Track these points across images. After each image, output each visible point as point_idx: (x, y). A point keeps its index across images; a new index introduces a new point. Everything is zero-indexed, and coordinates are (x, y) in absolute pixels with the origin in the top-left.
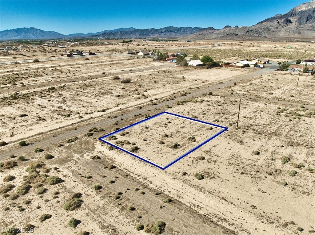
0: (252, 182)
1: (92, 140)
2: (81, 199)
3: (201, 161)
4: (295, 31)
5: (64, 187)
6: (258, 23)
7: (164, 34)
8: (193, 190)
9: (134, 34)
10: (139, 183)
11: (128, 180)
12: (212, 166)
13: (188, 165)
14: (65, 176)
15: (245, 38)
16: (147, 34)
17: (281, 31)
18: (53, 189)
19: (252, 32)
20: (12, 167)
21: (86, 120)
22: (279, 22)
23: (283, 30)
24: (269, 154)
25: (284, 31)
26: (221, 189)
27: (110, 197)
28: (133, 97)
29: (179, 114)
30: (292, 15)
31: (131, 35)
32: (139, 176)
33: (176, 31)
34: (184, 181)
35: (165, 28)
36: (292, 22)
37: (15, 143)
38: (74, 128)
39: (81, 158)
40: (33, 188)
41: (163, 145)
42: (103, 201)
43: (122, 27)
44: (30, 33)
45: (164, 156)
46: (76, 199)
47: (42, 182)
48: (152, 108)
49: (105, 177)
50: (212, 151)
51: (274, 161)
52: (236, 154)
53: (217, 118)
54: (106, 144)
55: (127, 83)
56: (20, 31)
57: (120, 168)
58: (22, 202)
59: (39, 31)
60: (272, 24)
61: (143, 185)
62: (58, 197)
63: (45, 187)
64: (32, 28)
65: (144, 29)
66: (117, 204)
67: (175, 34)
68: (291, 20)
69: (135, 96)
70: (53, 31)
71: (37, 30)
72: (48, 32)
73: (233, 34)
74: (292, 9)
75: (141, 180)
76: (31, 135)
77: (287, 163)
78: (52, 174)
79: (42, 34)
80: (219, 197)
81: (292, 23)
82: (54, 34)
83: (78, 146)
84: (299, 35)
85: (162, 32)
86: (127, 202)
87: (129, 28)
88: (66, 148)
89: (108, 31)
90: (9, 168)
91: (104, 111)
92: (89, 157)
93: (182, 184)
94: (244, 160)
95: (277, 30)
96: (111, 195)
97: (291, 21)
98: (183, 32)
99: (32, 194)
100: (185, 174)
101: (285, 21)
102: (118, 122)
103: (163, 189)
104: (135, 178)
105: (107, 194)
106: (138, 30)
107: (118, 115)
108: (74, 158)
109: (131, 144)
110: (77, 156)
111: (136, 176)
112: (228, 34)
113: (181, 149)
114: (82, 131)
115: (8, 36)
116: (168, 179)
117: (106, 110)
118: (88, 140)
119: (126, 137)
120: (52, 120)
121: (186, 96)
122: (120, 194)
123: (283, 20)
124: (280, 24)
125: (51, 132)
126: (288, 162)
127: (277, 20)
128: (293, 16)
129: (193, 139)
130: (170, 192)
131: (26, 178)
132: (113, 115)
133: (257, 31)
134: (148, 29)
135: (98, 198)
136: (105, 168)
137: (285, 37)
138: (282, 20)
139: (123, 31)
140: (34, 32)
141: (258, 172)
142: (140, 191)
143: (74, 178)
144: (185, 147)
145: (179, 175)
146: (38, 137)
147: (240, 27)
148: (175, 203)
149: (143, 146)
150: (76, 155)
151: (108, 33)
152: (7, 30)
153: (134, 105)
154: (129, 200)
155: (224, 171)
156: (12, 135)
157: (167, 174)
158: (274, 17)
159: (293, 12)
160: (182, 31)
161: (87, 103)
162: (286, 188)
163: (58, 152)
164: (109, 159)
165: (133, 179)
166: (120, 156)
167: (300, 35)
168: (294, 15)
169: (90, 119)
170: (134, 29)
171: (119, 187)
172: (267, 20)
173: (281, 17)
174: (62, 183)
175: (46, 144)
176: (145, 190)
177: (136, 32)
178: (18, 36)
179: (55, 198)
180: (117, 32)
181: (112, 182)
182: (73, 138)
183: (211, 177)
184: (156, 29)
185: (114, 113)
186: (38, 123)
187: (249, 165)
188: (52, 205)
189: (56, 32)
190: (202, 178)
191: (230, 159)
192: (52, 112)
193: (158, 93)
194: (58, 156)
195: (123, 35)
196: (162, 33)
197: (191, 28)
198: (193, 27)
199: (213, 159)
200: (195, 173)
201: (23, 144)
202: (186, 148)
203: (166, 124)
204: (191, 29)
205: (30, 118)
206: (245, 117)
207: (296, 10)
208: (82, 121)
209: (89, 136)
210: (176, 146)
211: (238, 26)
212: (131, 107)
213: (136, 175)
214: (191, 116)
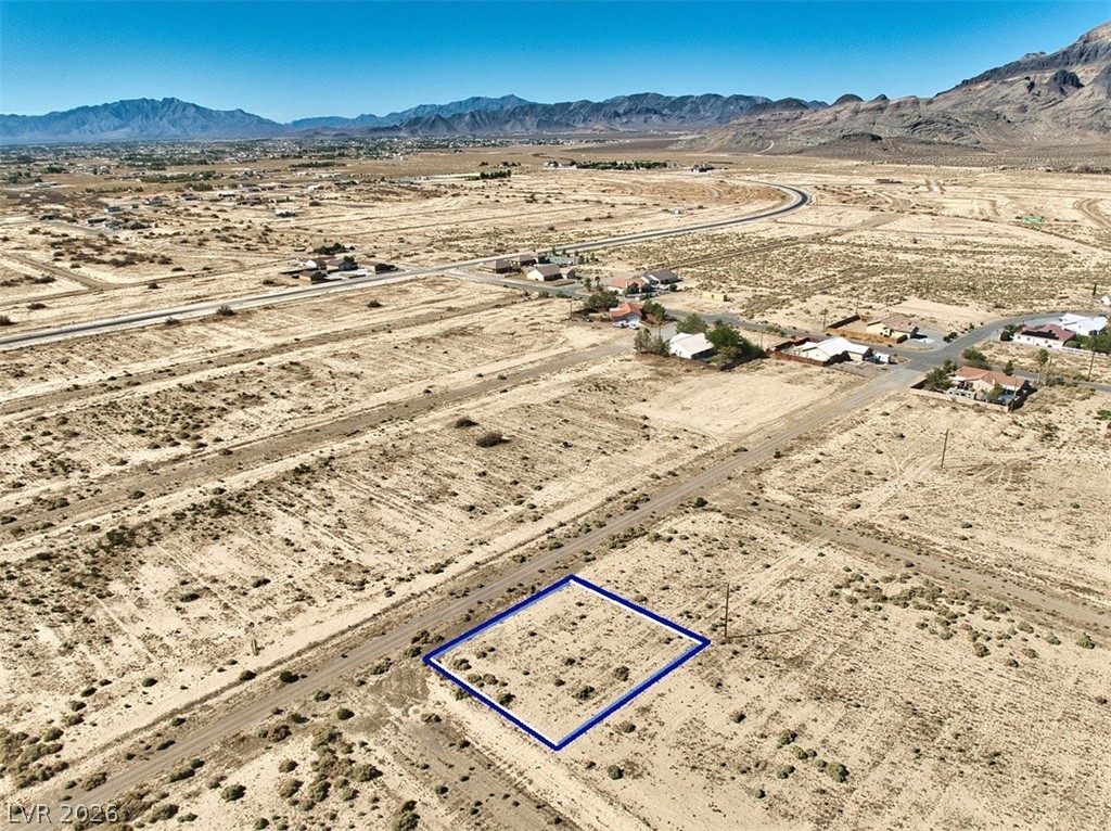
0: (705, 788)
1: (421, 669)
2: (414, 812)
3: (626, 734)
4: (1088, 121)
5: (384, 786)
6: (960, 83)
7: (625, 120)
8: (599, 802)
9: (520, 121)
10: (510, 781)
11: (491, 775)
12: (643, 747)
13: (601, 744)
14: (382, 762)
15: (904, 148)
16: (564, 120)
17: (1037, 120)
18: (367, 790)
19: (932, 127)
20: (284, 738)
21: (402, 603)
22: (1031, 86)
23: (1043, 116)
24: (763, 719)
25: (1049, 121)
26: (646, 801)
27: (462, 809)
28: (507, 515)
29: (608, 588)
30: (1083, 58)
31: (508, 127)
32: (510, 766)
33: (665, 111)
34: (586, 781)
35: (630, 98)
36: (1081, 81)
37: (269, 673)
38: (379, 629)
39: (404, 719)
40: (332, 787)
41: (563, 687)
42: (450, 818)
43: (476, 96)
44: (161, 119)
45: (559, 720)
46: (408, 813)
47: (347, 775)
48: (550, 559)
49: (451, 766)
50: (653, 709)
51: (763, 740)
52: (698, 718)
53: (688, 606)
54: (449, 682)
55: (491, 446)
56: (127, 110)
57: (477, 747)
58: (322, 815)
59: (194, 109)
60: (1006, 92)
61: (515, 786)
62: (377, 807)
63: (353, 785)
64: (169, 102)
65: (551, 101)
66: (473, 824)
67: (664, 120)
68: (1079, 76)
69: (513, 509)
70: (241, 111)
71: (186, 105)
72: (223, 115)
73: (863, 135)
74: (1084, 33)
75: (514, 775)
76: (296, 650)
77: (786, 747)
78: (359, 757)
79: (201, 121)
80: (638, 816)
81: (1083, 86)
82: (244, 119)
83: (395, 684)
84: (1102, 134)
85: (617, 114)
86: (489, 821)
87: (503, 99)
88: (372, 690)
89: (428, 109)
90: (278, 740)
91: (438, 570)
92: (418, 717)
93: (583, 787)
94: (708, 736)
95: (1021, 116)
96: (463, 806)
97: (1078, 80)
98: (691, 111)
99: (335, 800)
100: (591, 765)
101: (1055, 79)
102: (471, 611)
103: (548, 797)
104: (503, 771)
105: (456, 804)
106: (533, 106)
107: (470, 586)
108: (391, 718)
109: (498, 685)
110: (396, 712)
111: (506, 766)
112: (844, 137)
113: (594, 701)
114: (397, 638)
115: (87, 127)
116: (560, 774)
117: (444, 566)
118: (412, 666)
119: (488, 662)
120: (328, 601)
121: (637, 511)
122: (479, 803)
123: (1049, 74)
124: (1035, 91)
125: (334, 642)
126: (789, 743)
127: (1028, 78)
128: (1086, 60)
129: (623, 673)
130: (560, 803)
131: (316, 767)
132: (459, 585)
133: (950, 121)
134: (569, 104)
135: (442, 810)
136: (451, 745)
137: (1051, 142)
138: (1047, 75)
139: (479, 112)
140: (177, 116)
141: (724, 765)
142: (510, 801)
143: (398, 767)
144: (603, 695)
145: (581, 767)
146: (309, 654)
147: (893, 98)
148: (565, 825)
149: (521, 689)
150: (393, 710)
151: (430, 118)
152: (85, 109)
153: (508, 548)
154: (492, 816)
155: (663, 760)
156: (258, 651)
157: (561, 765)
158: (1018, 63)
159: (1088, 45)
160: (687, 108)
161: (397, 535)
162: (761, 803)
163: (360, 700)
164: (456, 723)
165: (500, 774)
166: (477, 715)
167: (1106, 135)
168: (1090, 58)
169: (410, 599)
170: (520, 100)
171: (477, 791)
172: (993, 75)
173: (1042, 64)
174: (379, 779)
175: (332, 679)
176: (520, 798)
177: (526, 114)
178: (122, 127)
179: (374, 808)
180: (461, 116)
181: (465, 779)
182: (382, 660)
183: (636, 773)
184: (596, 102)
185: (460, 578)
186: (298, 610)
187: (713, 747)
188: (372, 823)
189: (248, 115)
190: (620, 774)
191: (682, 730)
192: (322, 570)
193: (569, 495)
194: (361, 711)
195: (480, 127)
196: (618, 119)
197: (721, 96)
198: (727, 95)
199: (651, 730)
200: (610, 764)
201: (288, 678)
202: (604, 698)
203: (574, 624)
204: (719, 103)
205: (278, 592)
206: (754, 603)
207: (1097, 38)
208: (394, 606)
209: (413, 656)
210: (586, 693)
211: (885, 98)
212: (501, 555)
213: (505, 763)
214: (634, 595)
